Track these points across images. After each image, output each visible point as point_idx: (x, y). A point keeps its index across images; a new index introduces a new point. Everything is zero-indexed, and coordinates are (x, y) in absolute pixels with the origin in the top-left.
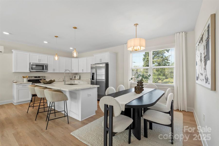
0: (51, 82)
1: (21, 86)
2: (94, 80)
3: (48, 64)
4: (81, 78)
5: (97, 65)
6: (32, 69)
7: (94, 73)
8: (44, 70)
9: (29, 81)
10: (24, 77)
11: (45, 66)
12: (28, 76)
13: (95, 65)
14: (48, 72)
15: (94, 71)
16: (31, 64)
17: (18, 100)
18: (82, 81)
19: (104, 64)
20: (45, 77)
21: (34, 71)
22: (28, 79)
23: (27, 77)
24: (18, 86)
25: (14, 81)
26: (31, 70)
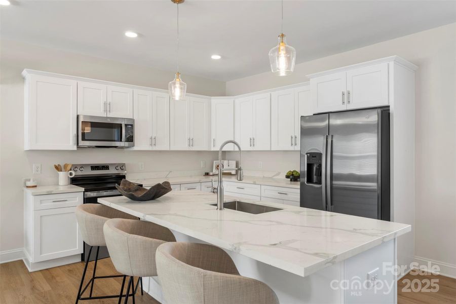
0: (158, 192)
1: (48, 203)
2: (319, 182)
3: (133, 120)
4: (245, 173)
5: (336, 121)
6: (83, 139)
7: (320, 155)
8: (121, 141)
9: (75, 181)
10: (58, 168)
11: (126, 125)
12: (73, 165)
13: (323, 120)
14: (135, 148)
15: (318, 144)
16: (81, 119)
17: (41, 254)
18: (255, 183)
19: (375, 112)
20: (122, 166)
21: (89, 147)
22: (71, 174)
23: (69, 168)
24: (41, 202)
25: (29, 184)
26: (82, 143)
